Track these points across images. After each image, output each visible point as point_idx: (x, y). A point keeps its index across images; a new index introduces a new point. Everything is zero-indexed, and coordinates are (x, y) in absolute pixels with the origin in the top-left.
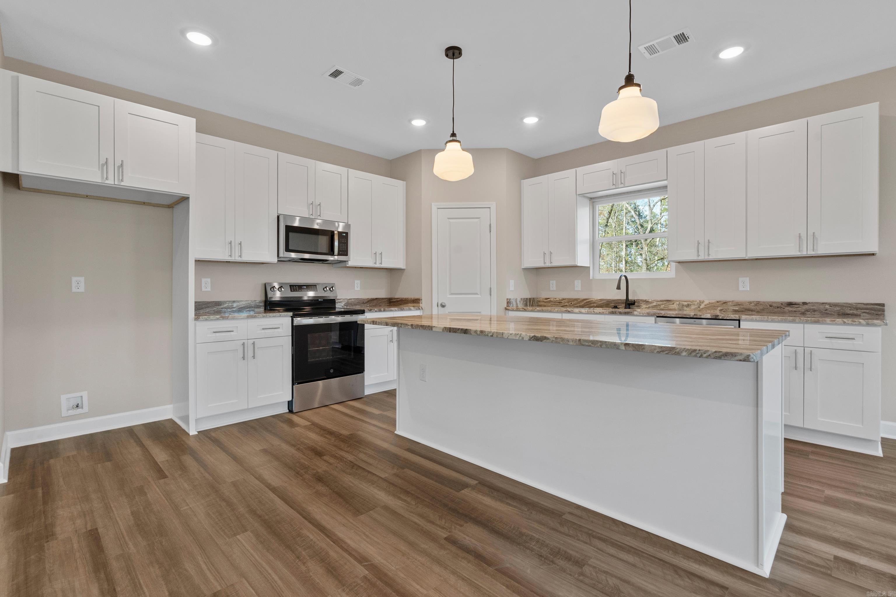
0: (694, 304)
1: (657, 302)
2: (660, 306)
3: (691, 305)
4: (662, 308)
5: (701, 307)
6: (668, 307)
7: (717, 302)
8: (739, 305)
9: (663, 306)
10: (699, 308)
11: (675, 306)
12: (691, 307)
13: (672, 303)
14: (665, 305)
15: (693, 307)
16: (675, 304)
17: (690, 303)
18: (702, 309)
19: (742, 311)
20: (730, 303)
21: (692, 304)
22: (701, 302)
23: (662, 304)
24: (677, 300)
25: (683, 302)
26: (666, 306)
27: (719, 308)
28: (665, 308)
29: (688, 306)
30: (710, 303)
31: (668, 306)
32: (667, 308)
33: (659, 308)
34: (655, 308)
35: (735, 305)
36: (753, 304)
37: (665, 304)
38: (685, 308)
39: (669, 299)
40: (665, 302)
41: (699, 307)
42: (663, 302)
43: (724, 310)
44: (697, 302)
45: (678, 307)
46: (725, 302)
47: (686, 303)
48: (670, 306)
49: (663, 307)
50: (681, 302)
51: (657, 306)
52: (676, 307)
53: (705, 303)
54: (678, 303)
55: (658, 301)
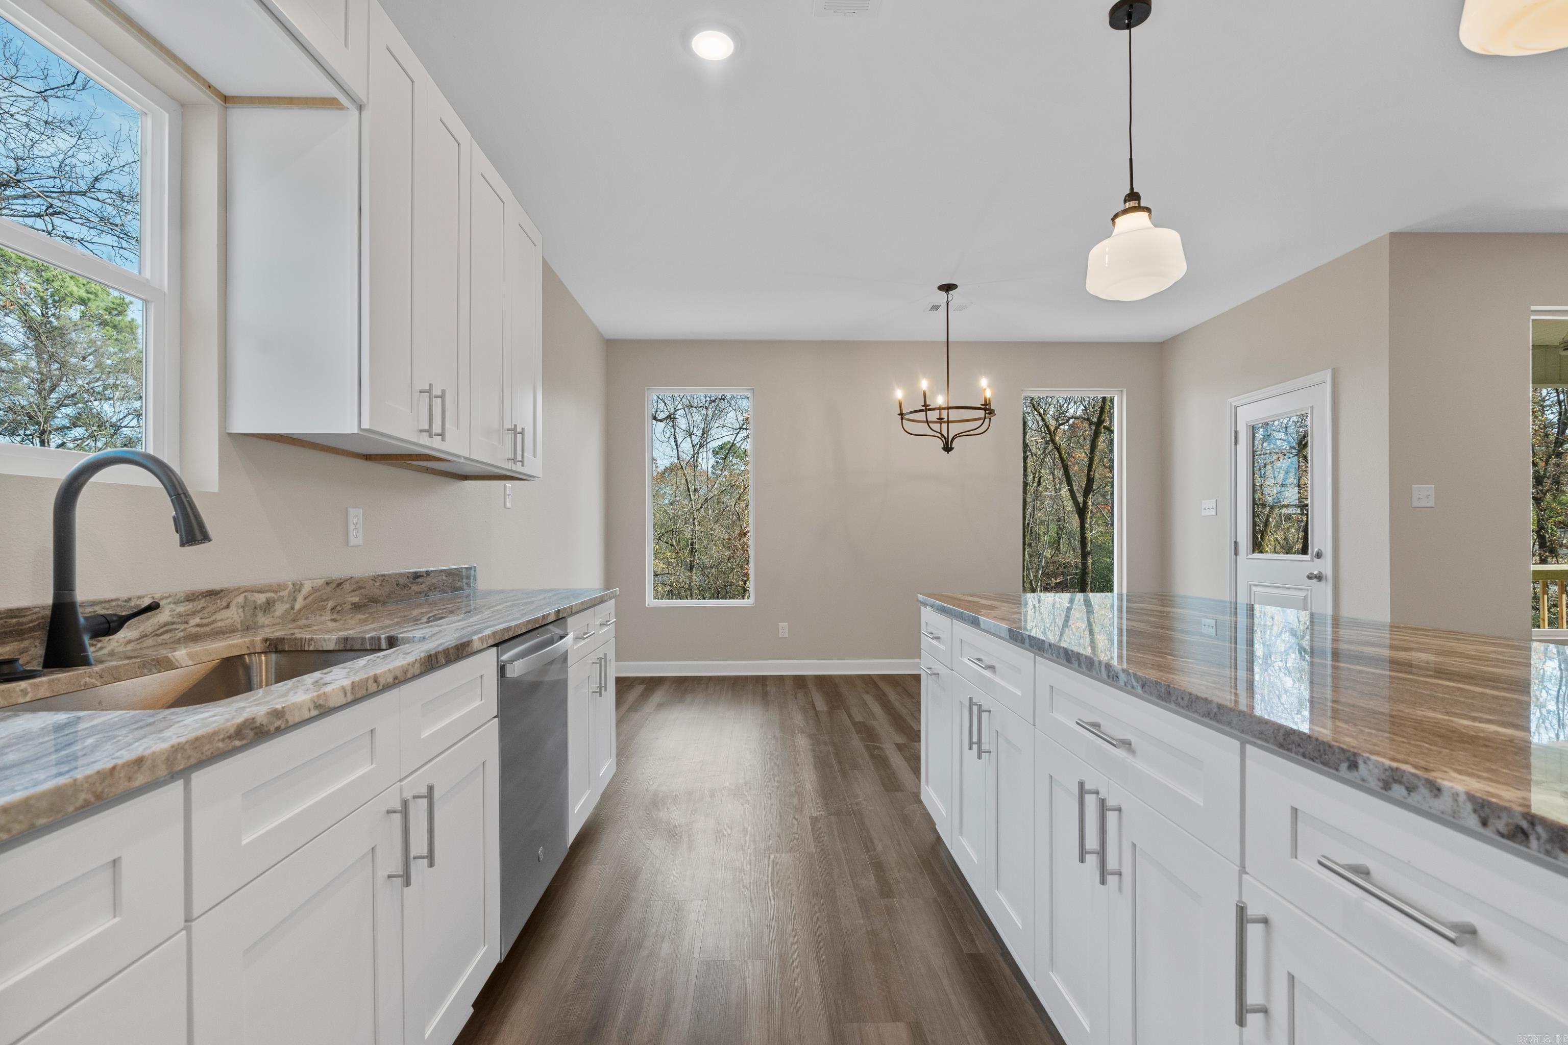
0: (281, 599)
1: (172, 606)
2: (187, 623)
3: (274, 602)
4: (194, 630)
5: (298, 606)
6: (214, 621)
7: (327, 584)
8: (361, 588)
9: (197, 620)
10: (292, 611)
11: (233, 615)
12: (275, 610)
13: (224, 604)
14: (201, 615)
15: (280, 609)
16: (233, 607)
17: (272, 595)
18: (300, 610)
19: (365, 605)
20: (347, 583)
21: (276, 597)
22: (297, 587)
23: (194, 613)
24: (239, 589)
25: (256, 594)
26: (205, 621)
27: (330, 604)
28: (202, 630)
29: (268, 606)
30: (315, 590)
31: (212, 619)
32: (208, 629)
33: (182, 634)
34: (166, 636)
35: (354, 591)
36: (377, 584)
37: (203, 608)
38: (262, 619)
39: (216, 586)
40: (202, 603)
41: (292, 608)
42: (195, 604)
43: (339, 608)
44: (289, 589)
45: (242, 614)
46: (339, 581)
47: (261, 598)
48: (218, 616)
49: (198, 625)
50: (249, 595)
51: (173, 623)
52: (236, 617)
53: (306, 590)
54: (240, 599)
55: (176, 603)
